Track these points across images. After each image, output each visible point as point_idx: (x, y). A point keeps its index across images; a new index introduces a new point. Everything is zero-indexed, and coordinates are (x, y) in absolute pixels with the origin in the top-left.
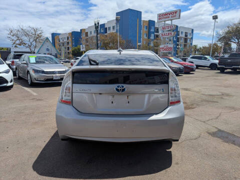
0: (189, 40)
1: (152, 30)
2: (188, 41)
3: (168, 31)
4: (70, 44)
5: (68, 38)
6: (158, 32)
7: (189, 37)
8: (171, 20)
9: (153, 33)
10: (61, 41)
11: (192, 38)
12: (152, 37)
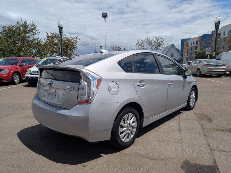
4: (199, 48)
5: (197, 42)
10: (190, 46)
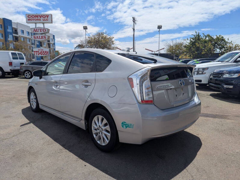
0: (51, 45)
1: (9, 30)
2: (51, 47)
3: (41, 34)
6: (16, 33)
7: (51, 42)
8: (43, 23)
9: (11, 34)
11: (54, 44)
12: (10, 38)
